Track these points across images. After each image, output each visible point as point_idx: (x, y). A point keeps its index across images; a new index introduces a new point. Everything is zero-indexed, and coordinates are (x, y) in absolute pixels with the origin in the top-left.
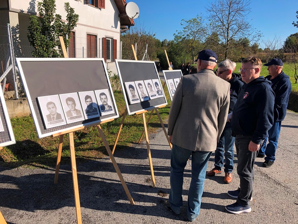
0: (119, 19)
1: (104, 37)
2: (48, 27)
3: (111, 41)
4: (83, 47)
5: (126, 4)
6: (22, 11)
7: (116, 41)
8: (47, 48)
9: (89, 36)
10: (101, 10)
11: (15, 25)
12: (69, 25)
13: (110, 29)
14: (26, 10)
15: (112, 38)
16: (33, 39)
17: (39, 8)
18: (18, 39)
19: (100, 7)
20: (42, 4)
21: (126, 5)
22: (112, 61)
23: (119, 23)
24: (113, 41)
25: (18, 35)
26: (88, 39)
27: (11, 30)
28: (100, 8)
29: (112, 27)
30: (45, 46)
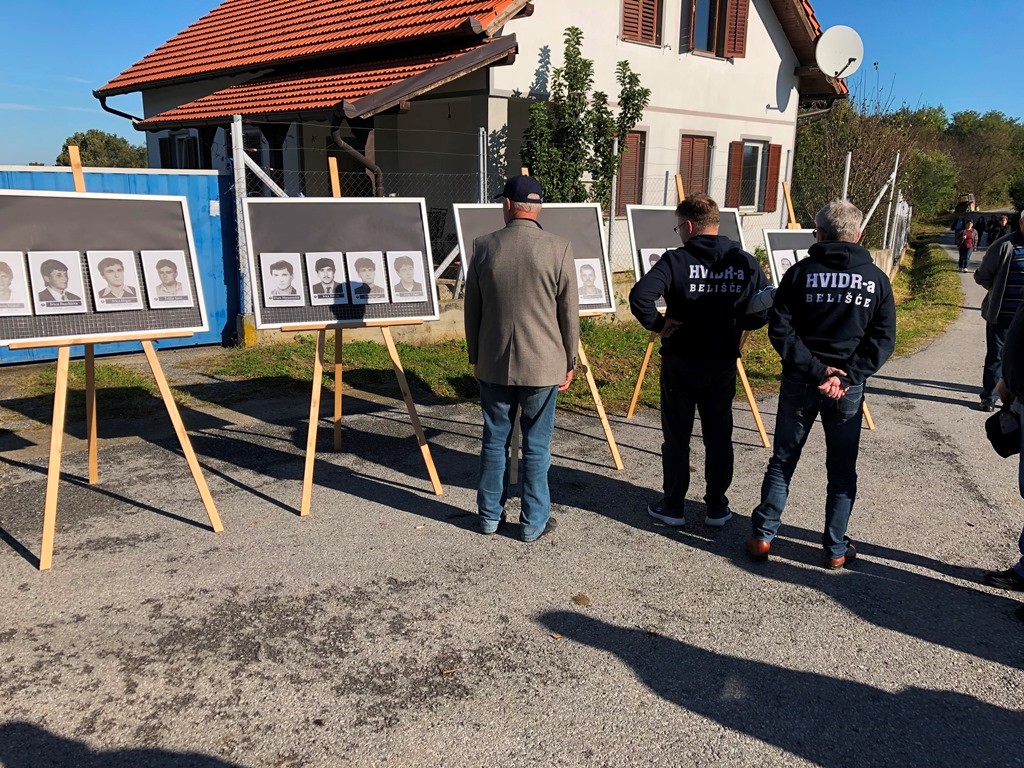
0: (796, 80)
1: (739, 139)
2: (568, 128)
3: (763, 149)
4: (667, 172)
5: (821, 34)
6: (518, 93)
7: (778, 148)
8: (562, 180)
9: (689, 139)
10: (732, 62)
11: (499, 128)
12: (623, 116)
13: (761, 112)
14: (525, 91)
15: (765, 143)
16: (531, 158)
17: (555, 81)
18: (502, 160)
19: (729, 55)
20: (563, 73)
21: (818, 38)
22: (759, 211)
23: (794, 94)
24: (769, 151)
25: (502, 151)
26: (683, 149)
27: (489, 139)
28: (728, 59)
29: (768, 107)
30: (558, 174)
